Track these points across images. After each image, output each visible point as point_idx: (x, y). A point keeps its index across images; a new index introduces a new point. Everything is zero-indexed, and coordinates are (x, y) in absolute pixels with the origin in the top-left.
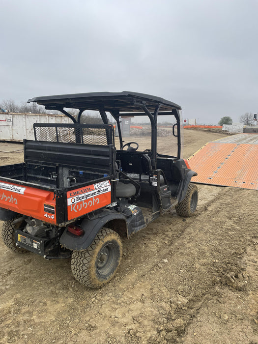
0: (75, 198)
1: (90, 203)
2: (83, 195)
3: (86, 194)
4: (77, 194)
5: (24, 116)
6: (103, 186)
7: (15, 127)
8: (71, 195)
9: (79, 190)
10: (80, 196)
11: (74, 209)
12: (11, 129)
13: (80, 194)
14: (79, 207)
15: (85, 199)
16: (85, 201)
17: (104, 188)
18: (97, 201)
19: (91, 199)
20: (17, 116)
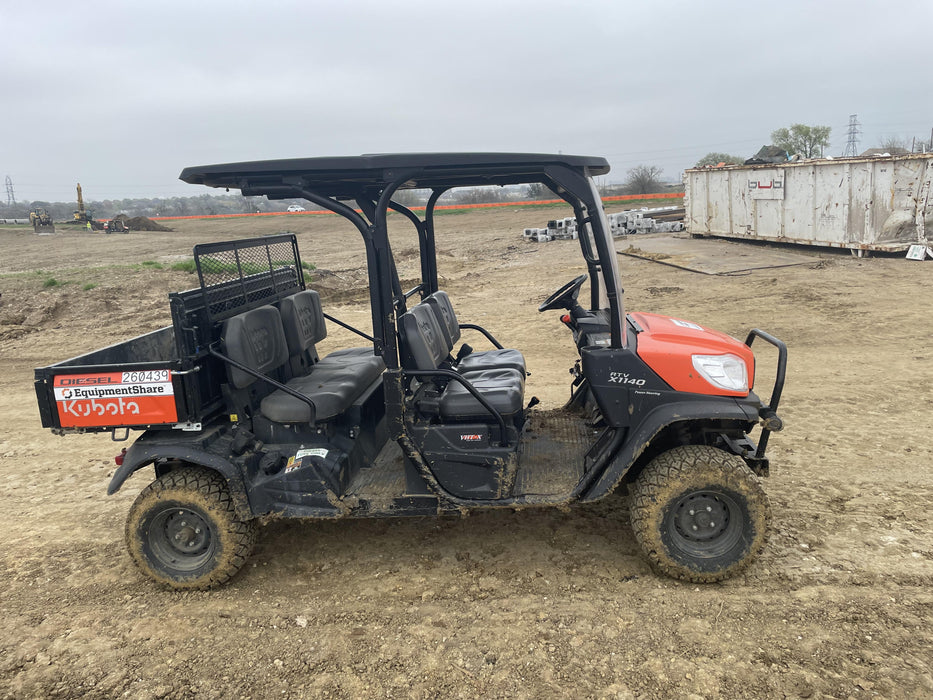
0: (72, 389)
1: (112, 409)
2: (92, 388)
3: (99, 388)
4: (78, 383)
5: (811, 170)
6: (146, 380)
7: (791, 203)
8: (62, 383)
9: (84, 378)
10: (82, 389)
11: (70, 408)
12: (780, 208)
13: (84, 384)
14: (85, 410)
15: (98, 397)
16: (97, 401)
17: (152, 386)
18: (133, 408)
19: (116, 401)
20: (797, 171)
